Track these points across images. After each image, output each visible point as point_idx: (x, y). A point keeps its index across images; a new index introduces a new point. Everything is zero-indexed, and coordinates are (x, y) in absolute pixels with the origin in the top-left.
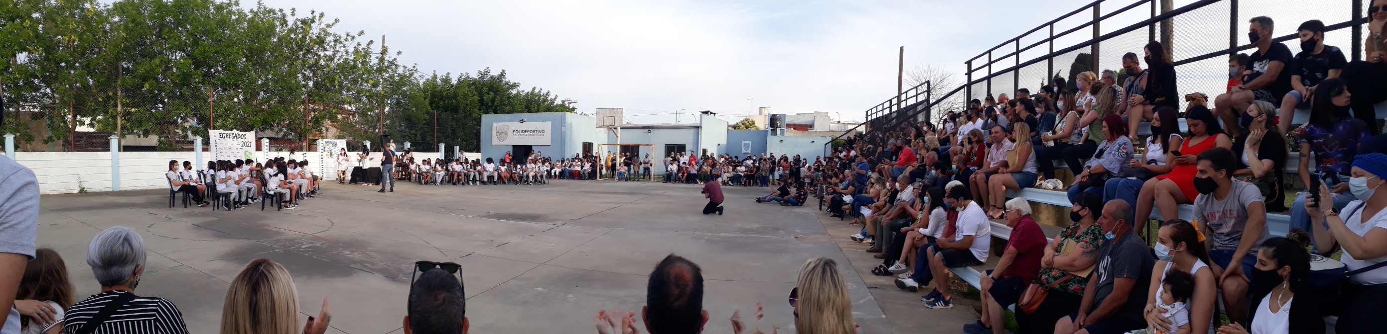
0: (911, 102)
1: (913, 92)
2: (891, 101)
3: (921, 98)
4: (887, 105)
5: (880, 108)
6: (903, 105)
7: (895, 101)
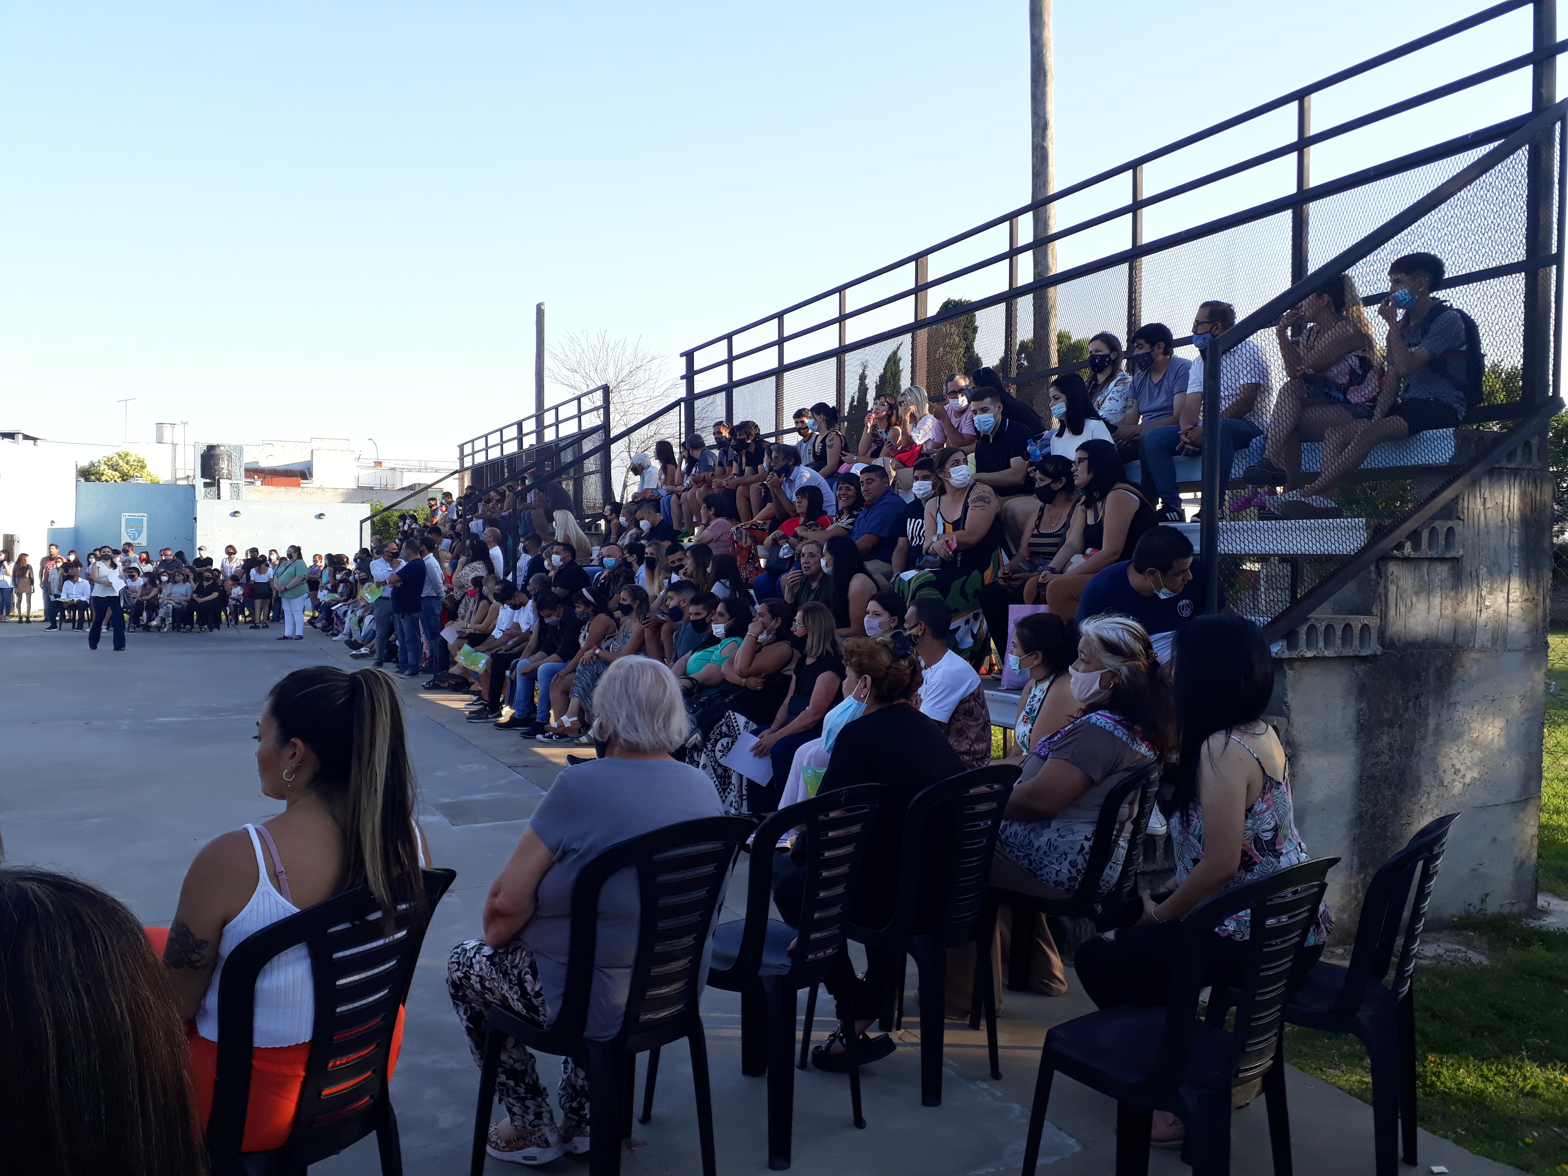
0: (569, 429)
1: (570, 410)
2: (520, 425)
3: (592, 421)
4: (512, 432)
5: (494, 439)
6: (549, 435)
7: (530, 426)
